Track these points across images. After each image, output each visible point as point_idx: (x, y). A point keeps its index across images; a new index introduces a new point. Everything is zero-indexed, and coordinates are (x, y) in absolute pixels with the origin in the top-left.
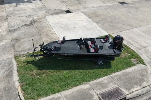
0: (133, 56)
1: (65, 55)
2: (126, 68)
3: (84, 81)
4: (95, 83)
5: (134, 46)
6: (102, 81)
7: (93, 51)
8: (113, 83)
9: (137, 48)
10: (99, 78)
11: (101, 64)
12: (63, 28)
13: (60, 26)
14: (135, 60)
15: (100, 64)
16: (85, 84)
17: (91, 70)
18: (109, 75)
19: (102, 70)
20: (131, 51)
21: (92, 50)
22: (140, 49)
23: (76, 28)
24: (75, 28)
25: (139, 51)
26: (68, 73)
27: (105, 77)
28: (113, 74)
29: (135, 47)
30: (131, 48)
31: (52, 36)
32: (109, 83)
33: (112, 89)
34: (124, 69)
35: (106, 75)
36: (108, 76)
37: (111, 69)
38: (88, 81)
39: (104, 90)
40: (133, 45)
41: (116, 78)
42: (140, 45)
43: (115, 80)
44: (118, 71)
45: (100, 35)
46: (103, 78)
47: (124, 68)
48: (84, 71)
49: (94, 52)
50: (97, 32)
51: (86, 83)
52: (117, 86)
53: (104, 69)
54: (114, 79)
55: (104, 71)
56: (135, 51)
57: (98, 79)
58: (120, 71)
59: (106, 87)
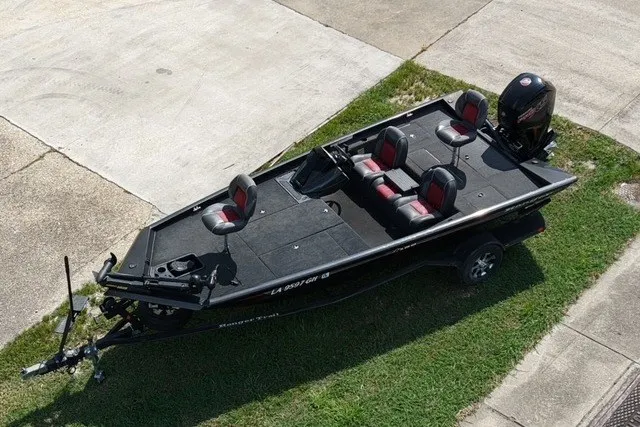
0: (608, 166)
1: (287, 288)
2: (616, 256)
3: (459, 405)
4: (515, 391)
5: (585, 104)
6: (542, 368)
7: (423, 209)
8: (605, 361)
9: (607, 110)
10: (517, 359)
11: (483, 274)
12: (83, 100)
13: (47, 86)
14: (634, 186)
15: (480, 272)
16: (468, 419)
17: (452, 329)
18: (557, 321)
19: (506, 304)
20: (587, 137)
21: (416, 211)
22: (622, 115)
23: (170, 73)
24: (160, 71)
25: (626, 127)
26: (337, 393)
27: (547, 343)
28: (573, 308)
29: (591, 105)
30: (574, 120)
31: (48, 179)
32: (580, 365)
33: (614, 390)
34: (609, 264)
35: (543, 328)
36: (556, 329)
37: (549, 285)
38: (475, 400)
39: (582, 414)
40: (577, 101)
41: (600, 324)
42: (612, 89)
43: (605, 341)
44: (587, 286)
45: (356, 85)
46: (539, 347)
47: (606, 259)
48: (419, 345)
49: (431, 216)
50: (322, 64)
51: (473, 412)
52: (632, 368)
53: (512, 294)
54: (593, 336)
55: (518, 307)
56: (606, 138)
57: (518, 367)
58: (597, 277)
59: (585, 394)
